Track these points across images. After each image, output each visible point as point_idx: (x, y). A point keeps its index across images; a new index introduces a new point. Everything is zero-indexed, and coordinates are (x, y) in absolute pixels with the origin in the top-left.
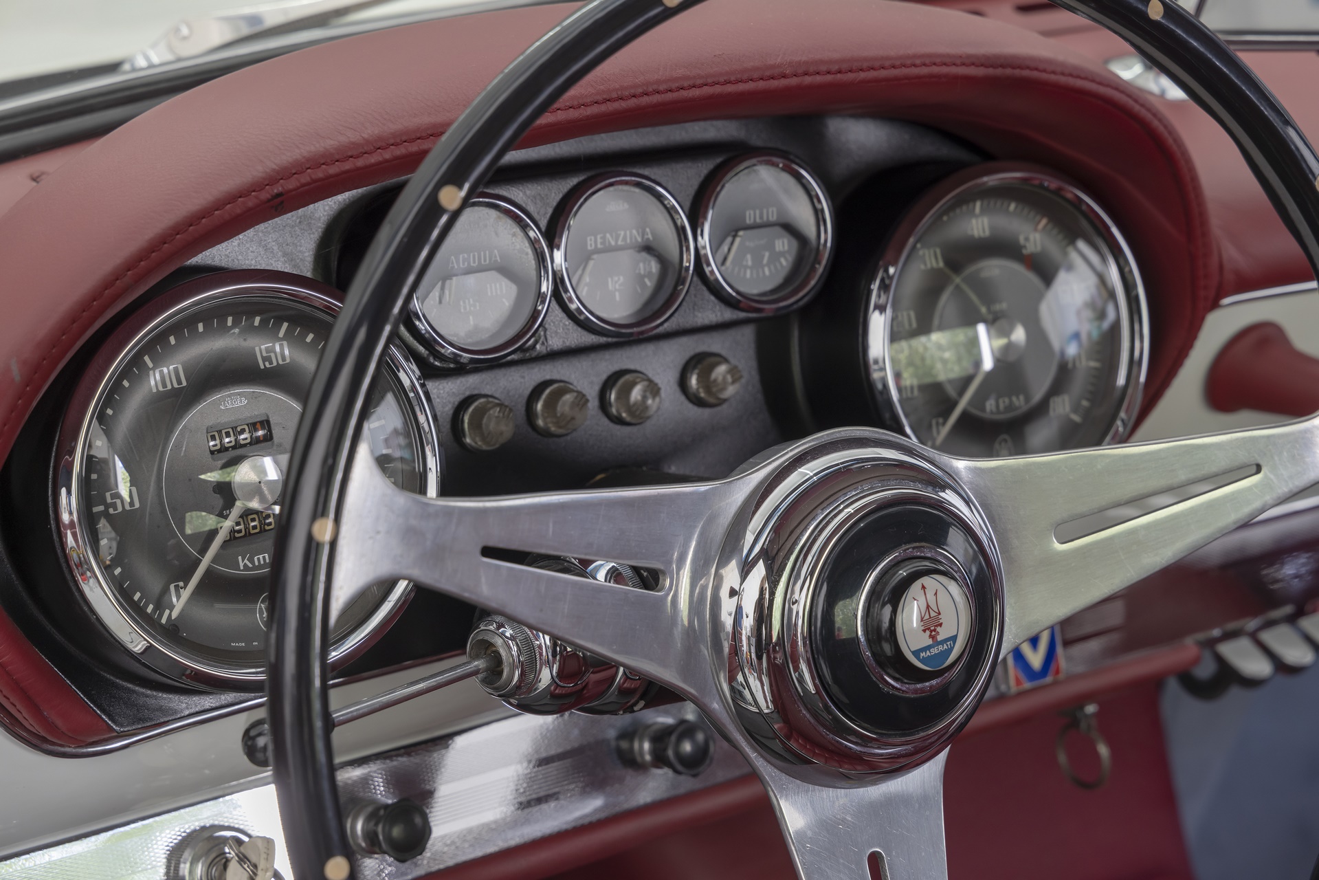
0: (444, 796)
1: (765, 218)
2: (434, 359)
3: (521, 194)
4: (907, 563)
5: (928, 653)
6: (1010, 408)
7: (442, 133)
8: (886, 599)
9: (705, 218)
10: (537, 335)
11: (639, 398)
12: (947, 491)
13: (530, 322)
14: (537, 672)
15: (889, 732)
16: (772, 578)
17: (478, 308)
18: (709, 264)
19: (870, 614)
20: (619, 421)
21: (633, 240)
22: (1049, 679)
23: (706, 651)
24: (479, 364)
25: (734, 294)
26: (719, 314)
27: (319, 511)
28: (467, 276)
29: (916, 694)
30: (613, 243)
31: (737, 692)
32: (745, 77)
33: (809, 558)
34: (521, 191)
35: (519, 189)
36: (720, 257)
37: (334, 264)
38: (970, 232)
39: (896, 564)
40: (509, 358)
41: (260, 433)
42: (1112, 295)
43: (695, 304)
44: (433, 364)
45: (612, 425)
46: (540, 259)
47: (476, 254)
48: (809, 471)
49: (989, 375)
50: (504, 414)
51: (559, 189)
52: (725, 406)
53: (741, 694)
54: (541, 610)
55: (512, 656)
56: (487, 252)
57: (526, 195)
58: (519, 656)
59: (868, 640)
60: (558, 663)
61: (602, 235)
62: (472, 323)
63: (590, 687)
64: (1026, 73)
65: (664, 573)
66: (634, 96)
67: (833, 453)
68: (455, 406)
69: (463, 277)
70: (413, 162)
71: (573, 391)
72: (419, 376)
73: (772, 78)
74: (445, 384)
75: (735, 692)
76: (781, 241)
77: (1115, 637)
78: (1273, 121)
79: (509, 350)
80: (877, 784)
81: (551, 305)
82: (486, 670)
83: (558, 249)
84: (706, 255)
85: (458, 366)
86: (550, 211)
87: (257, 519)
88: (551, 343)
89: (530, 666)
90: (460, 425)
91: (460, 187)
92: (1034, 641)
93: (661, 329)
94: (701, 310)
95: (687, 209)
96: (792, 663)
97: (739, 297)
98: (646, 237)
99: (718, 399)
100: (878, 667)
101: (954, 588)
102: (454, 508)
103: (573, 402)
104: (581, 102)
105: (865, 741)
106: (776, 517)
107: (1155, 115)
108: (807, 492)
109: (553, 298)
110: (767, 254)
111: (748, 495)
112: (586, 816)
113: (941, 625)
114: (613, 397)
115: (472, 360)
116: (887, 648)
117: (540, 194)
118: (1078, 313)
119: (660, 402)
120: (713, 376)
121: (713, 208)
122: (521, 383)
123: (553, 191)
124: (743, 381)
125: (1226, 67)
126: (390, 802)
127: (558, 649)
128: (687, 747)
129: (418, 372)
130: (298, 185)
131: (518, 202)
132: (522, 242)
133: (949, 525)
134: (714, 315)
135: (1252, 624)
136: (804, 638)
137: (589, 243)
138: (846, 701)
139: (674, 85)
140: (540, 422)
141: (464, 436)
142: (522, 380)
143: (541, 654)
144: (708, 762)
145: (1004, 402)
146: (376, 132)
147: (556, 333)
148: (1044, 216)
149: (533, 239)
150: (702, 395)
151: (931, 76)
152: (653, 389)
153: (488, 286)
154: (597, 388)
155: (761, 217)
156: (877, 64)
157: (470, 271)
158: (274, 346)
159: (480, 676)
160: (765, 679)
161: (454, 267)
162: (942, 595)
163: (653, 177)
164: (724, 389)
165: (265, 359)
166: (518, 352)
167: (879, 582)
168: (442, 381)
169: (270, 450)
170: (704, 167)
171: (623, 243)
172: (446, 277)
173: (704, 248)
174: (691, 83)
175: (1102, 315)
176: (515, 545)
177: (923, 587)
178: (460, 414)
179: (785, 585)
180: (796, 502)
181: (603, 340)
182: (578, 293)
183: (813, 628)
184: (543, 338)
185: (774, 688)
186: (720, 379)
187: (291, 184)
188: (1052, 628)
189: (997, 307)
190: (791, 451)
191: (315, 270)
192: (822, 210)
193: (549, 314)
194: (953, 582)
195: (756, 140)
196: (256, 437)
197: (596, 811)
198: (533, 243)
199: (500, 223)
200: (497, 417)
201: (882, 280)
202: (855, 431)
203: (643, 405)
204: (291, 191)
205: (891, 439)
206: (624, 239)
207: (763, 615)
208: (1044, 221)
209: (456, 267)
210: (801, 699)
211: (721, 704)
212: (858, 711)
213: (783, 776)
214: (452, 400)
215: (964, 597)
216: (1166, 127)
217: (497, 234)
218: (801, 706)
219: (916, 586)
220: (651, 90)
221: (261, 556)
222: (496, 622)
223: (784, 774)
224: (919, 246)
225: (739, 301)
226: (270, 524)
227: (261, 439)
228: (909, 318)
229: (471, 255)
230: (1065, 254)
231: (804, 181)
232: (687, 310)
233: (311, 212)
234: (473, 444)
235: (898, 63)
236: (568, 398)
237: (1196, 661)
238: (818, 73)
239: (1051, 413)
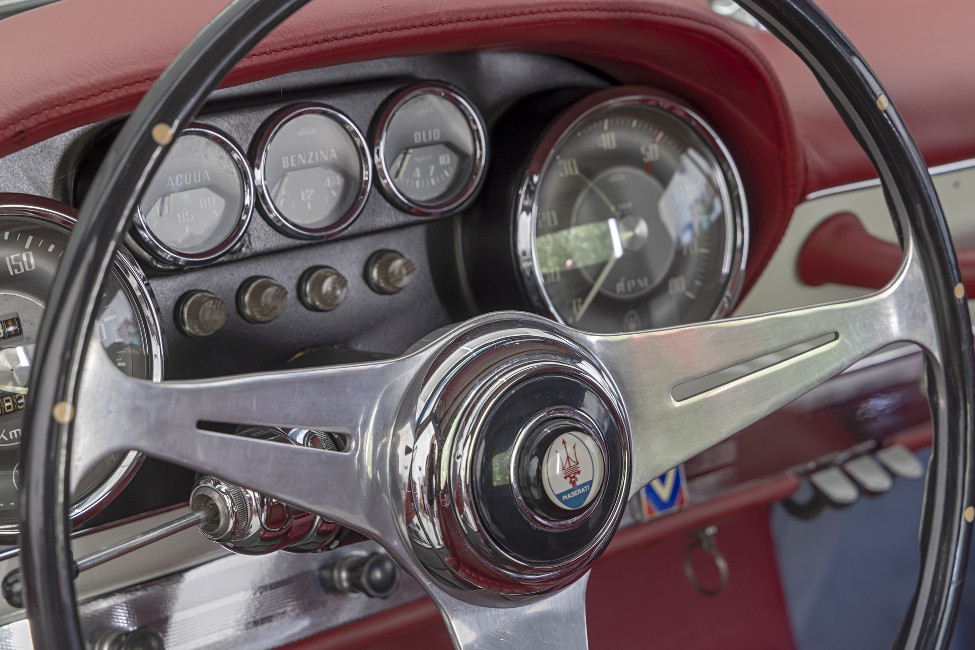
0: (176, 623)
1: (430, 138)
2: (157, 262)
3: (226, 124)
4: (550, 422)
5: (569, 496)
6: (636, 288)
7: (156, 78)
8: (534, 452)
9: (380, 139)
10: (242, 240)
11: (330, 289)
12: (583, 362)
13: (236, 230)
14: (249, 520)
15: (540, 561)
16: (440, 436)
17: (193, 219)
18: (384, 178)
19: (521, 465)
20: (314, 308)
21: (321, 160)
22: (675, 508)
23: (387, 499)
24: (194, 265)
25: (406, 201)
26: (394, 218)
27: (59, 396)
28: (183, 193)
29: (561, 529)
30: (304, 162)
31: (413, 532)
32: (408, 24)
33: (470, 420)
34: (226, 121)
35: (224, 120)
36: (393, 171)
37: (71, 186)
38: (600, 145)
39: (541, 424)
40: (220, 260)
41: (11, 329)
42: (718, 192)
43: (374, 211)
44: (156, 266)
45: (307, 312)
46: (244, 177)
47: (190, 174)
48: (469, 348)
49: (619, 261)
50: (216, 306)
51: (258, 118)
52: (402, 293)
53: (416, 533)
54: (248, 471)
55: (227, 507)
56: (199, 172)
57: (231, 125)
58: (233, 507)
59: (520, 487)
60: (265, 512)
61: (295, 156)
62: (188, 231)
63: (293, 530)
64: (641, 15)
65: (350, 436)
66: (316, 43)
67: (488, 333)
68: (176, 300)
69: (179, 193)
70: (134, 100)
71: (274, 285)
72: (144, 277)
73: (431, 25)
74: (167, 282)
75: (412, 532)
76: (444, 157)
77: (728, 472)
78: (842, 53)
79: (220, 253)
80: (531, 604)
81: (254, 214)
82: (206, 519)
83: (258, 168)
84: (382, 170)
85: (177, 267)
86: (251, 137)
87: (11, 400)
88: (254, 246)
89: (242, 516)
90: (180, 316)
91: (170, 124)
92: (662, 478)
93: (346, 232)
94: (379, 215)
95: (365, 132)
96: (458, 507)
97: (410, 204)
98: (331, 156)
99: (396, 288)
100: (528, 509)
101: (589, 441)
102: (173, 389)
103: (275, 294)
104: (272, 48)
105: (519, 569)
106: (443, 387)
107: (748, 47)
108: (467, 366)
109: (255, 209)
110: (433, 168)
111: (419, 370)
112: (296, 634)
113: (579, 472)
114: (308, 288)
115: (188, 263)
116: (535, 493)
117: (242, 123)
118: (691, 208)
119: (348, 292)
120: (391, 269)
121: (387, 131)
122: (231, 279)
123: (253, 120)
124: (416, 272)
125: (802, 10)
126: (131, 629)
127: (265, 500)
128: (378, 575)
129: (143, 274)
130: (37, 123)
131: (224, 130)
132: (228, 163)
133: (585, 390)
134: (390, 219)
135: (841, 456)
136: (467, 486)
137: (284, 162)
138: (503, 537)
139: (350, 33)
140: (248, 311)
141: (184, 325)
142: (232, 277)
143: (251, 505)
144: (395, 586)
145: (631, 284)
146: (101, 78)
147: (259, 237)
148: (660, 130)
149: (236, 160)
150: (382, 285)
151: (563, 20)
152: (341, 282)
153: (201, 200)
154: (294, 282)
155: (427, 137)
156: (518, 11)
157: (184, 189)
158: (21, 256)
159: (201, 525)
160: (436, 520)
161: (171, 185)
162: (580, 448)
163: (336, 107)
164: (400, 280)
165: (13, 267)
166: (227, 255)
167: (527, 439)
168: (164, 280)
169: (20, 343)
170: (378, 97)
171: (312, 162)
172: (165, 195)
173: (380, 163)
174: (364, 30)
175: (710, 209)
176: (224, 418)
177: (564, 442)
178: (180, 307)
179: (451, 442)
180: (458, 375)
181: (298, 242)
182: (276, 204)
183: (474, 478)
184: (247, 242)
185: (444, 528)
186: (397, 271)
187: (31, 123)
188: (677, 468)
189: (623, 206)
190: (453, 332)
191: (54, 190)
192: (478, 131)
193: (252, 222)
194: (588, 438)
195: (422, 74)
196: (8, 332)
197: (304, 630)
198: (237, 164)
199: (209, 148)
200: (211, 309)
201: (528, 187)
202: (506, 315)
203: (332, 295)
204: (31, 128)
205: (536, 320)
206: (314, 158)
207: (433, 467)
208: (661, 135)
209: (173, 185)
210: (466, 536)
211: (400, 542)
212: (511, 544)
213: (454, 600)
214: (173, 295)
215: (597, 449)
216: (757, 56)
217: (206, 157)
218: (466, 542)
219: (558, 441)
220: (330, 37)
221: (15, 431)
222: (213, 480)
223: (454, 598)
224: (558, 157)
225: (411, 207)
226: (21, 404)
227: (13, 333)
228: (551, 217)
229: (186, 175)
230: (679, 161)
231: (462, 107)
232: (368, 216)
233: (50, 143)
234: (192, 331)
235: (535, 10)
236: (270, 290)
237: (795, 489)
238: (469, 20)
239: (671, 292)
